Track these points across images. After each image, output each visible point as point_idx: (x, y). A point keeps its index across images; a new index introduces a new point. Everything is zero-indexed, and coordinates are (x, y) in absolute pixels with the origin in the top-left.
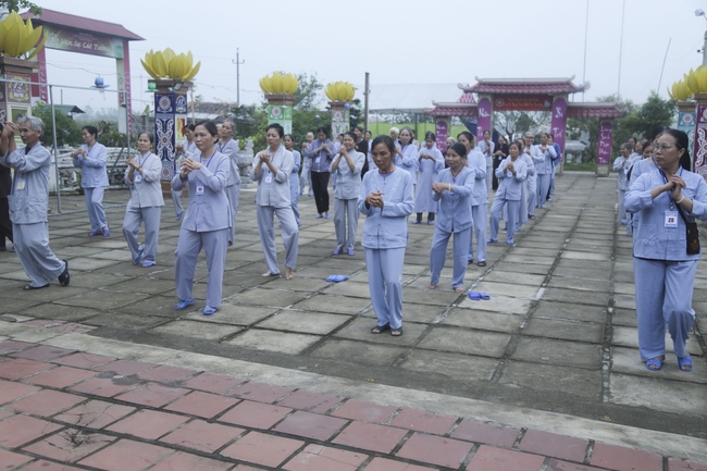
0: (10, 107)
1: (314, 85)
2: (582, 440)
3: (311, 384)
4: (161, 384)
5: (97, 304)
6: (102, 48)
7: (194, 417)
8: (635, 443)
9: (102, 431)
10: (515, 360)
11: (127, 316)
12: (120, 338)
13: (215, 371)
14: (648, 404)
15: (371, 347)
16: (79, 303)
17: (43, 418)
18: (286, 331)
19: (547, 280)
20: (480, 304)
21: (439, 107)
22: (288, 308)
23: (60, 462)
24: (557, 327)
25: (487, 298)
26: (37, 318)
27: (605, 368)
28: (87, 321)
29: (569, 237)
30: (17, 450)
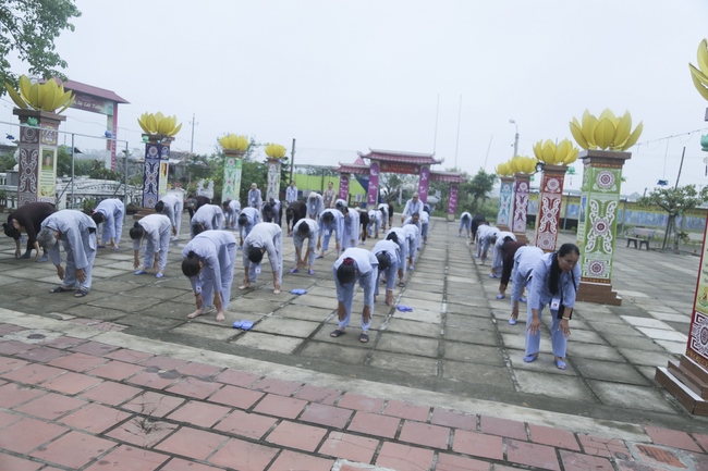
0: (41, 148)
1: (253, 144)
2: (519, 423)
3: (312, 379)
4: (198, 378)
5: (122, 307)
6: (98, 107)
7: (234, 408)
8: (553, 424)
9: (164, 419)
10: (447, 360)
11: (149, 318)
12: (150, 337)
13: (235, 368)
14: (545, 392)
15: (343, 349)
16: (108, 305)
17: (112, 407)
18: (276, 334)
19: (445, 298)
20: (406, 315)
21: (343, 167)
22: (270, 314)
23: (140, 447)
24: (466, 334)
25: (410, 310)
26: (78, 317)
27: (508, 365)
28: (119, 321)
29: (447, 265)
30: (101, 435)
